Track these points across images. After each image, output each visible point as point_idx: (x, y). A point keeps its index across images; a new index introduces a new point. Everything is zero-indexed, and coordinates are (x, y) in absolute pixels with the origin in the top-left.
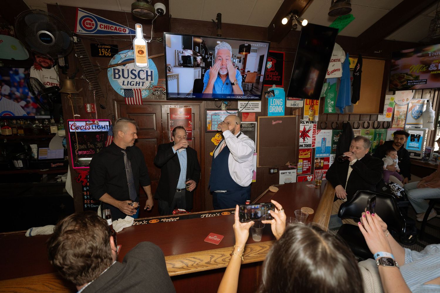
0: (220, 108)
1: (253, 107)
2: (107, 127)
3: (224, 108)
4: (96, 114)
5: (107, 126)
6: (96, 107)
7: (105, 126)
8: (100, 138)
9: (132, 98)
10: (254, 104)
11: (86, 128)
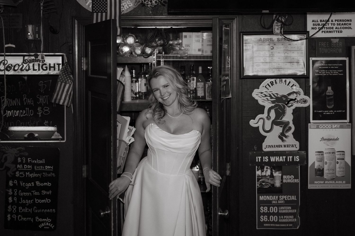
0: (270, 30)
1: (339, 26)
2: (59, 67)
3: (278, 29)
4: (41, 42)
5: (59, 65)
6: (43, 30)
7: (54, 64)
8: (44, 86)
9: (104, 14)
10: (340, 21)
11: (23, 69)
